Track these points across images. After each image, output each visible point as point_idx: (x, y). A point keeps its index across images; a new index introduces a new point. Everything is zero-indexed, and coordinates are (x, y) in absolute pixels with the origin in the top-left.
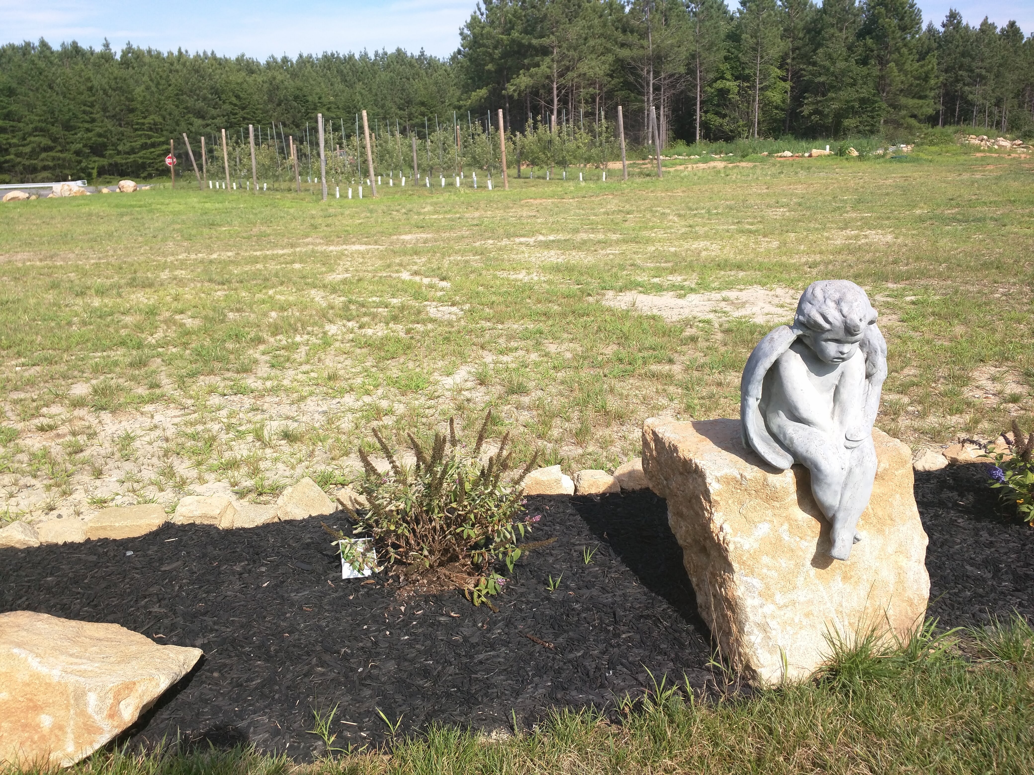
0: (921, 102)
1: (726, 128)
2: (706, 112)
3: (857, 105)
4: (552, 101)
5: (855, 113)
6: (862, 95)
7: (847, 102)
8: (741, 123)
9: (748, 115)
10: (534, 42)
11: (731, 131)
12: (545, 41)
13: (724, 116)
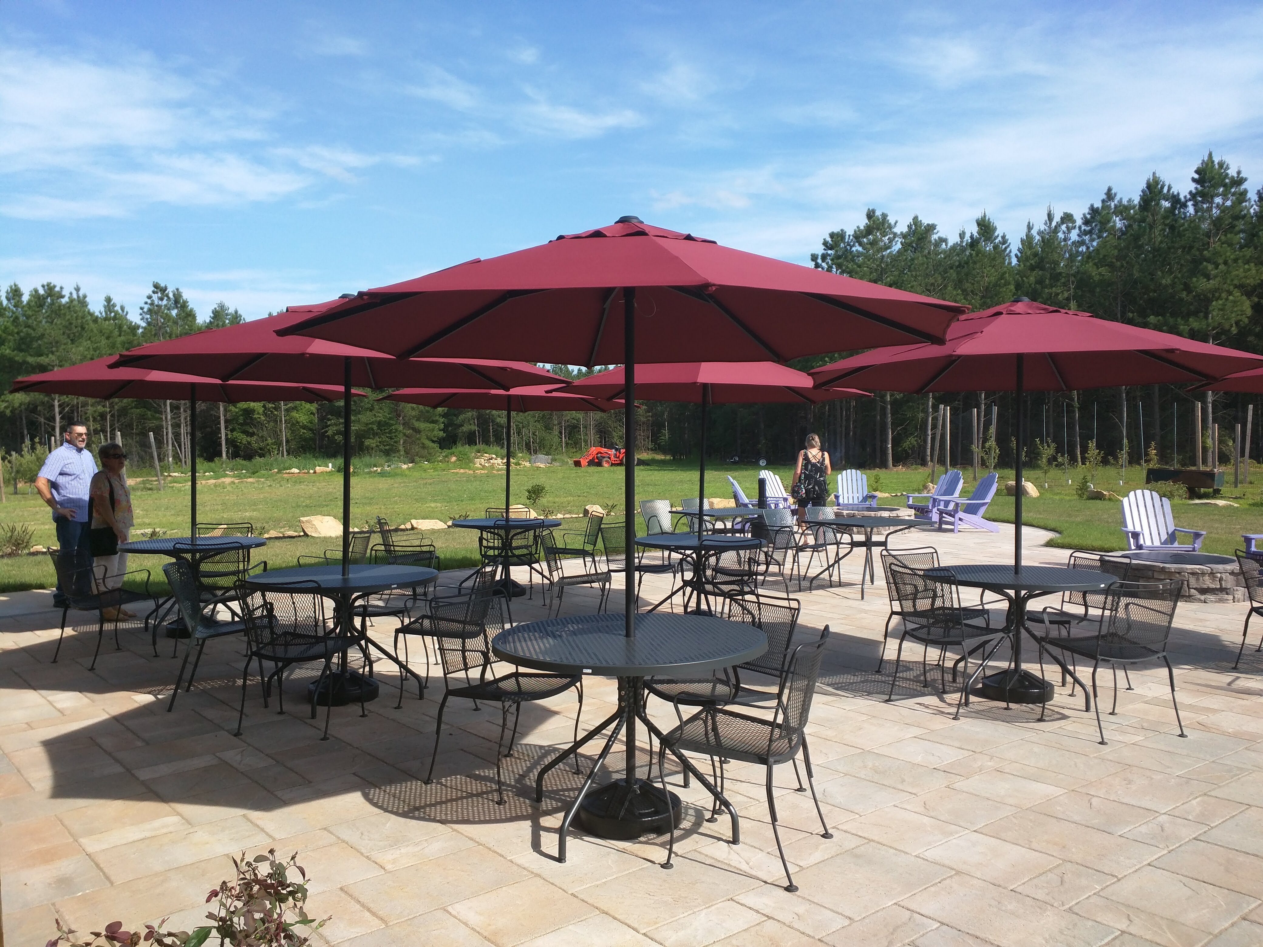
0: (431, 426)
1: (255, 446)
2: (232, 431)
3: (375, 427)
4: (53, 419)
5: (375, 434)
6: (378, 419)
7: (367, 424)
8: (270, 441)
9: (276, 434)
10: (30, 359)
11: (261, 449)
12: (43, 360)
13: (252, 435)
